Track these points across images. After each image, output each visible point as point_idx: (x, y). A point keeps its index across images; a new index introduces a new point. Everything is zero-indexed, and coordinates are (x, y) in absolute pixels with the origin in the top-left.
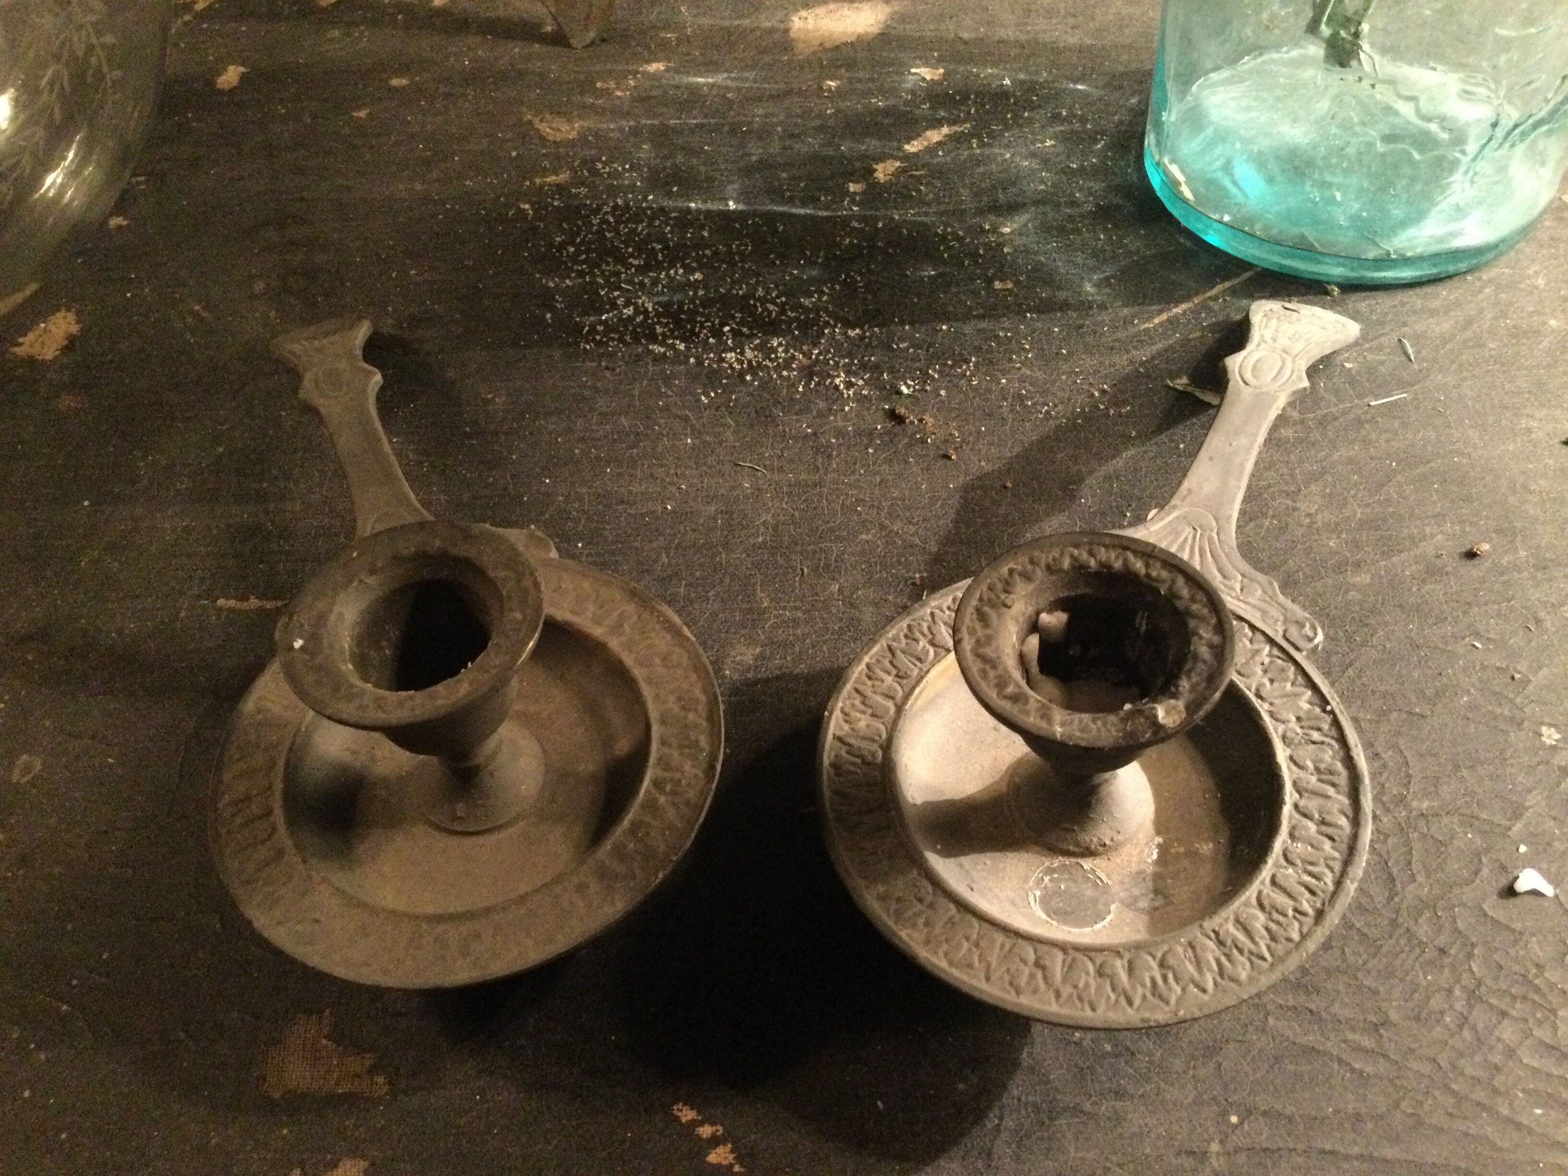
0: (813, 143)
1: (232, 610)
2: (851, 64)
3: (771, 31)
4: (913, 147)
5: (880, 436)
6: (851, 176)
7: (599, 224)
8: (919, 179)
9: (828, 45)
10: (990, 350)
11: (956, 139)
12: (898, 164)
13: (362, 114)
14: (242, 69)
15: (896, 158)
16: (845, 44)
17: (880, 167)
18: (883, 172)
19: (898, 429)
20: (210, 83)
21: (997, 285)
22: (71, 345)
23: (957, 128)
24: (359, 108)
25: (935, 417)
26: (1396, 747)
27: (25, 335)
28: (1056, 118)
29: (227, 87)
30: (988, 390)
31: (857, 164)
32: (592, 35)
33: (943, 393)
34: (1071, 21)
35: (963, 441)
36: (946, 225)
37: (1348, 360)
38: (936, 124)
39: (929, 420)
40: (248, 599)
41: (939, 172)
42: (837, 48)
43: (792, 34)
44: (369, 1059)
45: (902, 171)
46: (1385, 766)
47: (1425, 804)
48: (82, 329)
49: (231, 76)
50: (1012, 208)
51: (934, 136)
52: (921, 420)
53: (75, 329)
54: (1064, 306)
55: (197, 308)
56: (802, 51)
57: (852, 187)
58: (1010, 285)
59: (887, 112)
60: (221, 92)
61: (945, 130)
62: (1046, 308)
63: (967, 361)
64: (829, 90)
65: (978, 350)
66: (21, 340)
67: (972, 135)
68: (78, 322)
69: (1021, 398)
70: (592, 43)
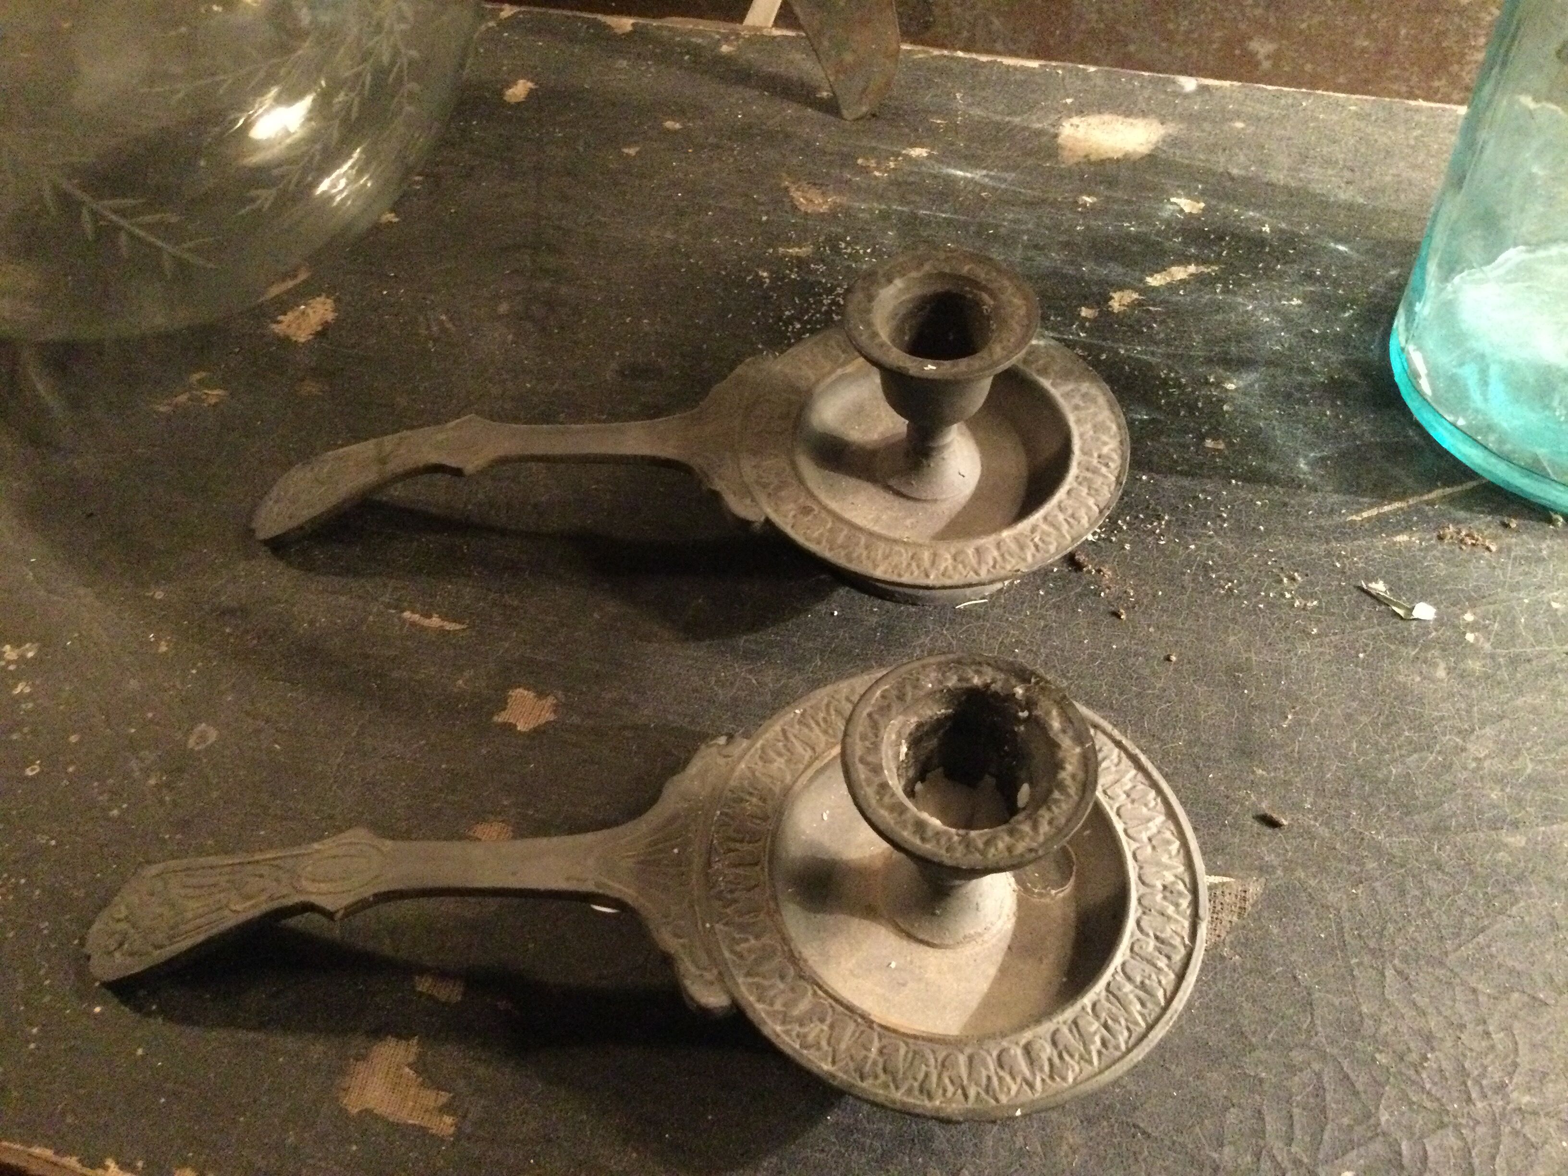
0: (1056, 257)
1: (413, 624)
2: (1112, 182)
3: (1039, 133)
4: (1155, 281)
5: (1055, 580)
6: (1085, 300)
7: (830, 305)
8: (1153, 316)
9: (1093, 158)
10: (1186, 510)
11: (1200, 280)
12: (1135, 296)
13: (632, 151)
14: (530, 85)
15: (1135, 289)
16: (1110, 160)
17: (1116, 296)
18: (1119, 301)
19: (1074, 575)
20: (500, 94)
21: (1209, 443)
22: (324, 332)
23: (1203, 269)
24: (629, 145)
25: (1114, 571)
26: (1508, 1029)
27: (285, 314)
28: (1309, 277)
29: (513, 100)
30: (1174, 553)
31: (1095, 289)
32: (864, 109)
33: (1127, 547)
34: (1347, 174)
35: (1137, 602)
36: (1171, 369)
37: (1556, 599)
38: (1184, 260)
39: (1108, 573)
40: (430, 617)
41: (1175, 312)
42: (1102, 162)
43: (1060, 140)
44: (444, 1097)
45: (1139, 304)
46: (1493, 1047)
47: (1526, 1099)
48: (337, 319)
49: (519, 90)
50: (1242, 364)
51: (1180, 273)
52: (1099, 571)
53: (330, 316)
54: (1271, 480)
55: (444, 317)
56: (1068, 159)
57: (1085, 312)
58: (1221, 446)
59: (1137, 239)
60: (509, 106)
61: (1192, 269)
62: (1253, 477)
63: (1159, 518)
64: (1084, 205)
65: (1173, 509)
66: (280, 318)
67: (1217, 279)
68: (334, 311)
69: (1206, 568)
70: (861, 118)
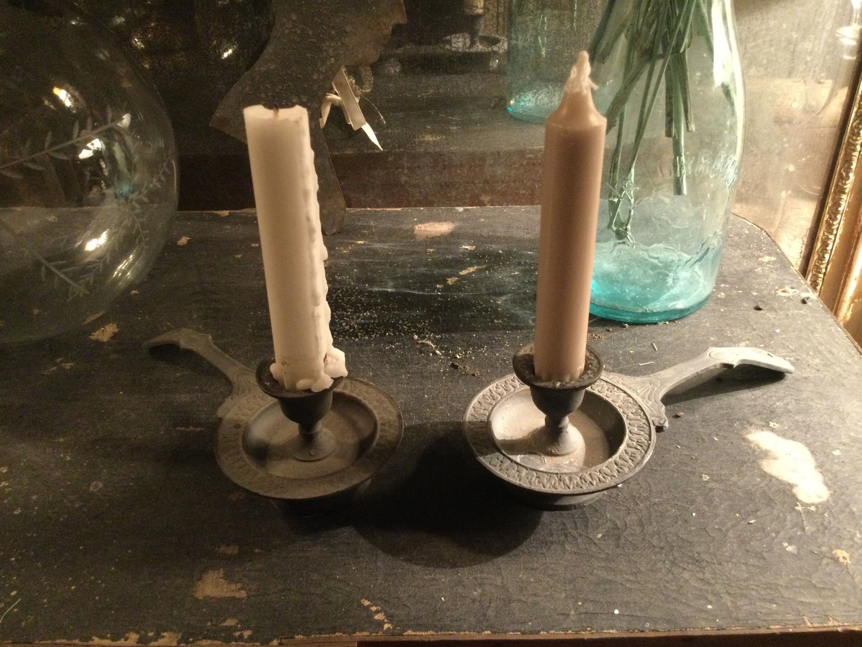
0: (423, 270)
1: (181, 431)
2: (439, 243)
3: (407, 231)
4: (464, 273)
5: (448, 373)
6: (438, 282)
7: (336, 297)
8: (465, 284)
9: (429, 237)
10: (492, 344)
11: (480, 271)
12: (456, 278)
13: (239, 256)
14: (188, 238)
15: (456, 276)
16: (436, 237)
17: (449, 279)
18: (450, 281)
19: (456, 371)
20: (176, 244)
21: (496, 321)
22: (115, 336)
23: (479, 267)
24: (238, 254)
25: (470, 366)
26: (646, 482)
27: (95, 332)
28: (519, 264)
29: (181, 245)
30: (491, 358)
31: (440, 278)
32: (335, 230)
33: (473, 358)
34: (526, 231)
35: (481, 375)
36: (476, 300)
37: (631, 350)
38: (472, 265)
39: (468, 367)
40: (189, 427)
41: (473, 282)
42: (433, 238)
43: (415, 232)
44: (239, 585)
45: (459, 281)
46: (641, 487)
47: (657, 500)
48: (119, 331)
49: (184, 241)
50: (501, 294)
51: (471, 270)
52: (464, 367)
53: (116, 330)
54: (522, 328)
55: (169, 324)
56: (419, 239)
57: (438, 286)
58: (501, 321)
59: (452, 260)
60: (180, 247)
61: (476, 268)
62: (515, 329)
63: (484, 348)
64: (430, 252)
65: (488, 344)
66: (93, 334)
67: (486, 269)
68: (117, 328)
69: (504, 361)
70: (334, 234)
